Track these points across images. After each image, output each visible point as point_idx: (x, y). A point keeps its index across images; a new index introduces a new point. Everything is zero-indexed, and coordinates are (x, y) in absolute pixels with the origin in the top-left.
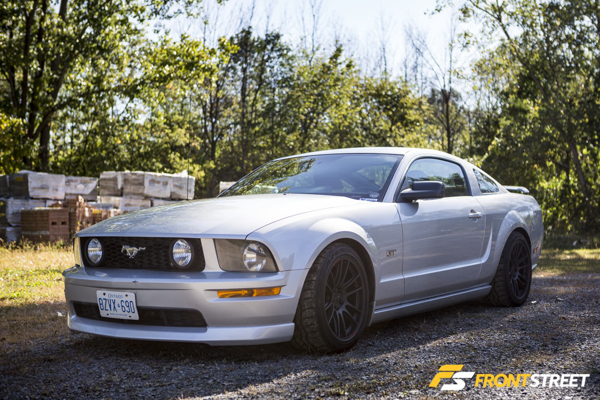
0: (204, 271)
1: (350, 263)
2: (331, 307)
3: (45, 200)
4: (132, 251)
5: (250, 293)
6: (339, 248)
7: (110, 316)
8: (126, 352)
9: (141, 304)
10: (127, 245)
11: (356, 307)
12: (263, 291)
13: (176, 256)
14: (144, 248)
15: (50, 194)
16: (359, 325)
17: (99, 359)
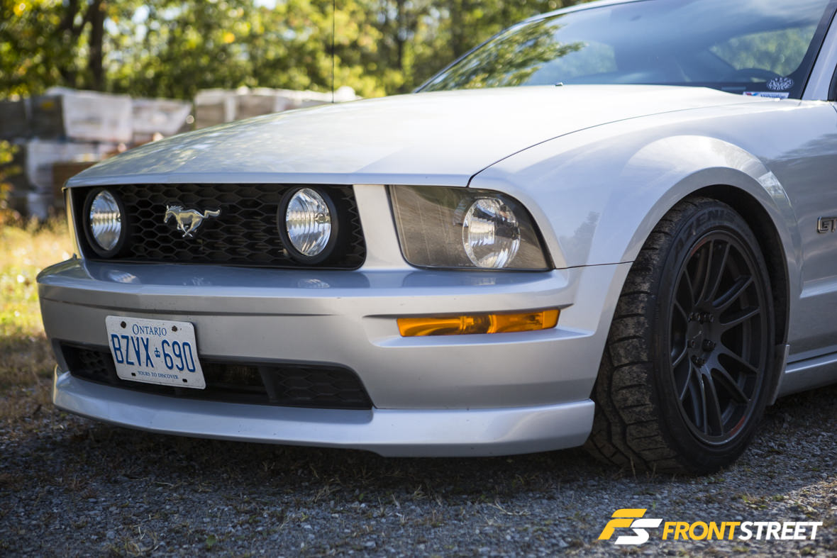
0: (364, 268)
1: (732, 247)
2: (685, 359)
3: (95, 143)
4: (187, 219)
5: (480, 324)
6: (706, 211)
7: (139, 378)
8: (185, 463)
9: (210, 351)
10: (177, 204)
11: (744, 360)
12: (514, 319)
13: (295, 231)
14: (217, 213)
15: (103, 133)
16: (752, 402)
17: (116, 482)
